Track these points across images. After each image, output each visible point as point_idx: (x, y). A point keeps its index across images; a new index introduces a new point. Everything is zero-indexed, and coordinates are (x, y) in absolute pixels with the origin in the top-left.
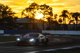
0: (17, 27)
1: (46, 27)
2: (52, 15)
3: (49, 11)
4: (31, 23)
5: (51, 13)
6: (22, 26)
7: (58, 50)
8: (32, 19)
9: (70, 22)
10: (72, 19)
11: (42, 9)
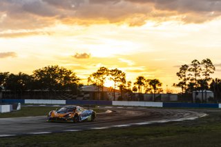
0: (82, 96)
1: (117, 96)
2: (125, 82)
3: (122, 77)
4: (99, 92)
5: (123, 80)
6: (88, 95)
7: (132, 126)
8: (101, 87)
9: (147, 91)
10: (149, 87)
11: (113, 75)
